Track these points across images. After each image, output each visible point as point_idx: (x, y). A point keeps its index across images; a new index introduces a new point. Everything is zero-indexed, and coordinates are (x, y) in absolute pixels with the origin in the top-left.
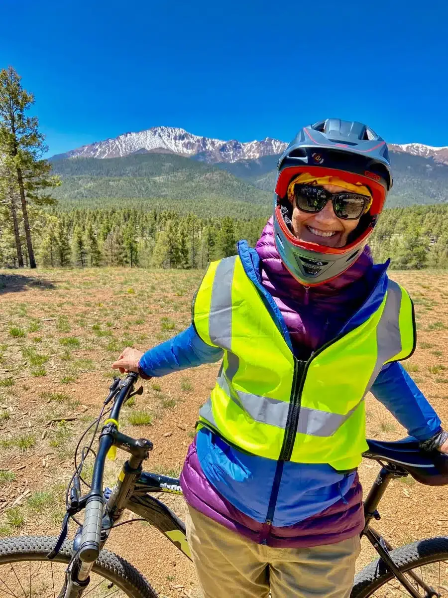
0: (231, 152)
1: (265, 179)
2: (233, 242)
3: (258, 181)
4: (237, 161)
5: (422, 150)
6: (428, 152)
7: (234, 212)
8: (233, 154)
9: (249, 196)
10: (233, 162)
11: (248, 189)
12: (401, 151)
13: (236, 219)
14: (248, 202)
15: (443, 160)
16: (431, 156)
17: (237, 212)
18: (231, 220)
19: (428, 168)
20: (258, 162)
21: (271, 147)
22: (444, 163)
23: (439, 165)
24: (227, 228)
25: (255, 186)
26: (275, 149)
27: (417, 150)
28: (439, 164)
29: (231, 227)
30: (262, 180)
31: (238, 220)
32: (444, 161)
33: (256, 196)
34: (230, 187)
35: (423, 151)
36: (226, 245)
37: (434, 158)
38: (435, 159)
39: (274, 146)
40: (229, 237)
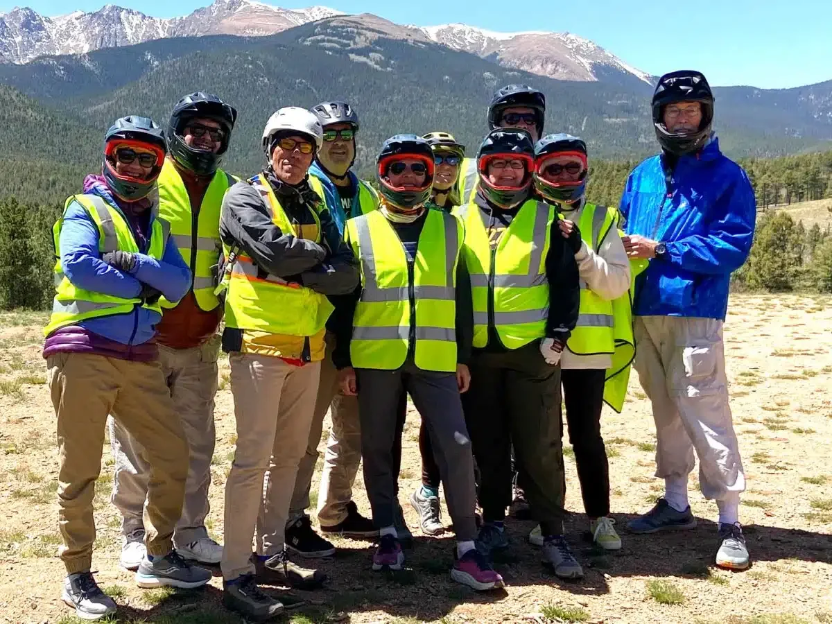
0: (18, 39)
1: (106, 104)
2: (29, 261)
3: (91, 110)
4: (33, 61)
5: (472, 38)
6: (485, 44)
7: (31, 188)
8: (22, 43)
9: (68, 148)
10: (24, 61)
11: (66, 128)
12: (424, 40)
13: (37, 205)
14: (66, 161)
15: (518, 63)
16: (491, 52)
17: (39, 187)
18: (21, 206)
19: (488, 80)
20: (87, 64)
21: (119, 26)
22: (522, 68)
23: (511, 74)
24: (11, 227)
25: (84, 122)
26: (129, 32)
27: (460, 38)
28: (512, 70)
29: (22, 223)
30: (101, 107)
31: (43, 207)
32: (521, 64)
33: (88, 148)
34: (18, 123)
35: (472, 41)
36: (9, 268)
37: (498, 58)
38: (501, 59)
39: (126, 25)
40: (16, 247)
